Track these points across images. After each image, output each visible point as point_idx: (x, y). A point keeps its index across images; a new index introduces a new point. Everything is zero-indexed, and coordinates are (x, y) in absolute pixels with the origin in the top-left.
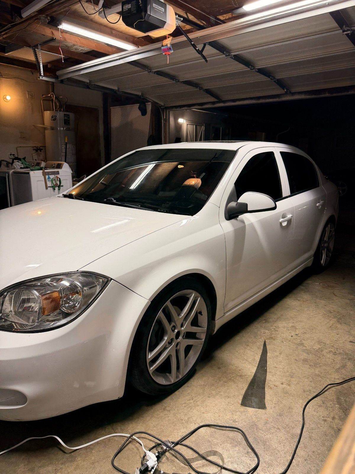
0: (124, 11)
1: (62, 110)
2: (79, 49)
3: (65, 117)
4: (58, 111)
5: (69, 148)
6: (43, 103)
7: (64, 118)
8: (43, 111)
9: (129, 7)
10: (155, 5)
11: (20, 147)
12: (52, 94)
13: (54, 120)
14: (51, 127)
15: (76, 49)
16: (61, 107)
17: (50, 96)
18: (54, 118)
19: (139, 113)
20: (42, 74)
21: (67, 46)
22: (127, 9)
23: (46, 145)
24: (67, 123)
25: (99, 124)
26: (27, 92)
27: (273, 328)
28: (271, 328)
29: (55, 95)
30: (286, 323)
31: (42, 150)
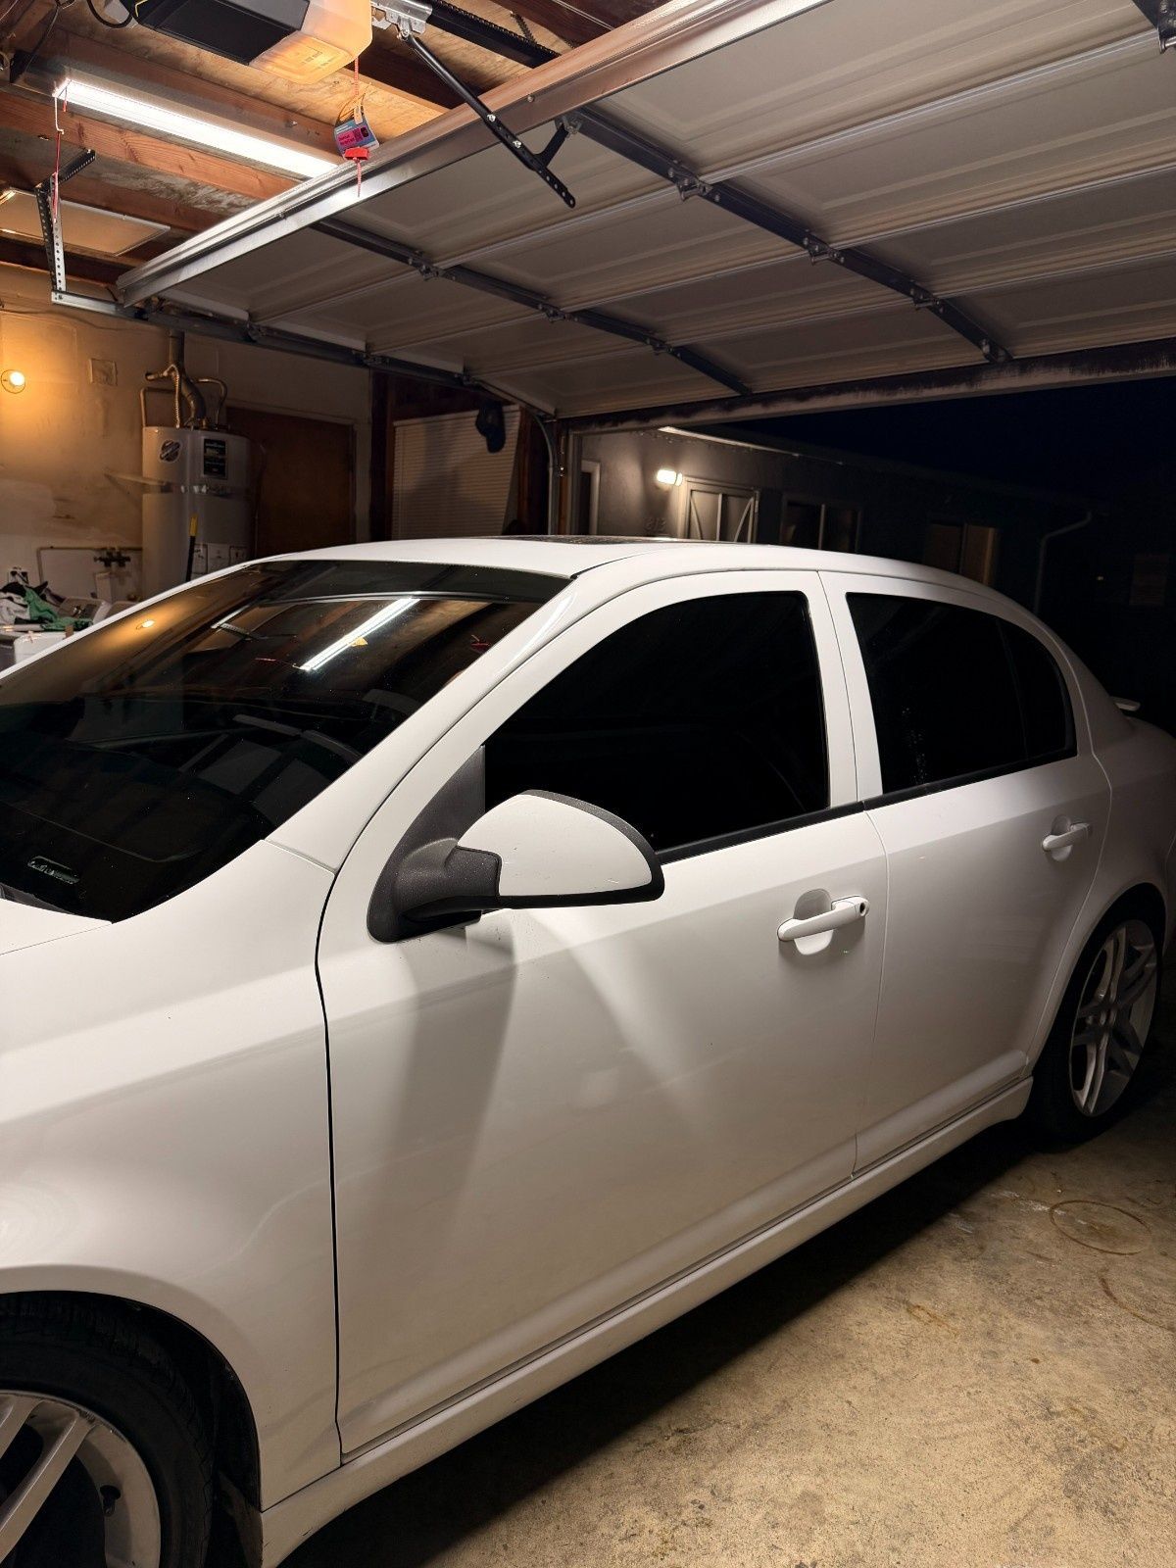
1: (204, 423)
2: (220, 202)
3: (208, 450)
4: (189, 427)
5: (219, 557)
6: (145, 400)
7: (205, 451)
8: (142, 427)
11: (52, 547)
12: (173, 370)
13: (168, 458)
14: (160, 482)
16: (202, 411)
17: (169, 377)
18: (171, 452)
19: (481, 442)
20: (62, 285)
21: (173, 191)
23: (145, 546)
24: (215, 470)
25: (354, 478)
26: (90, 361)
27: (694, 1502)
28: (682, 1501)
29: (182, 371)
30: (782, 1471)
31: (127, 563)
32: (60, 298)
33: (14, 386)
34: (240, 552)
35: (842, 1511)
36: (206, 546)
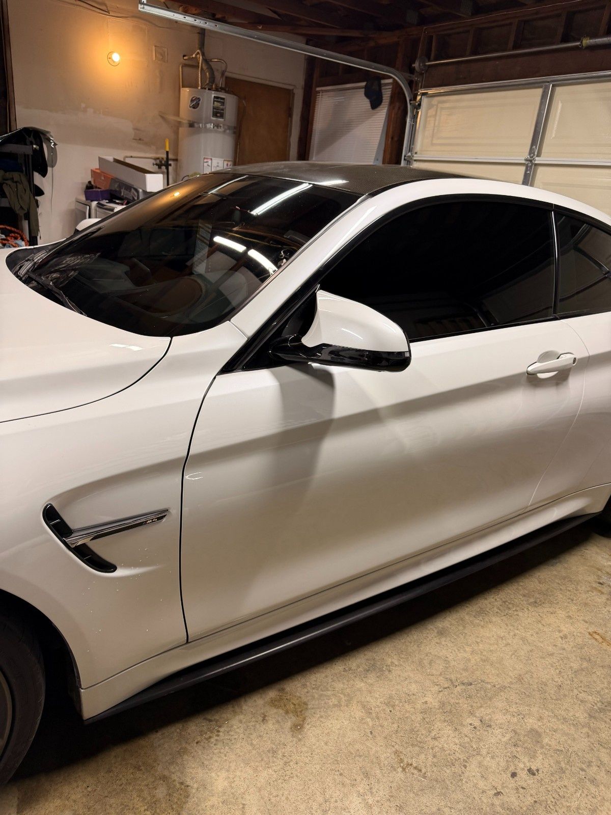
1: (214, 87)
3: (215, 103)
4: (205, 89)
5: (218, 166)
6: (182, 71)
7: (214, 103)
8: (180, 88)
11: (131, 157)
12: (198, 53)
13: (194, 107)
14: (190, 121)
16: (213, 79)
17: (196, 57)
18: (195, 103)
20: (144, 1)
23: (179, 158)
24: (218, 115)
25: (291, 121)
26: (154, 47)
27: (471, 724)
28: (465, 723)
29: (203, 55)
30: (519, 715)
32: (143, 8)
33: (114, 62)
34: (229, 163)
35: (553, 743)
36: (211, 159)
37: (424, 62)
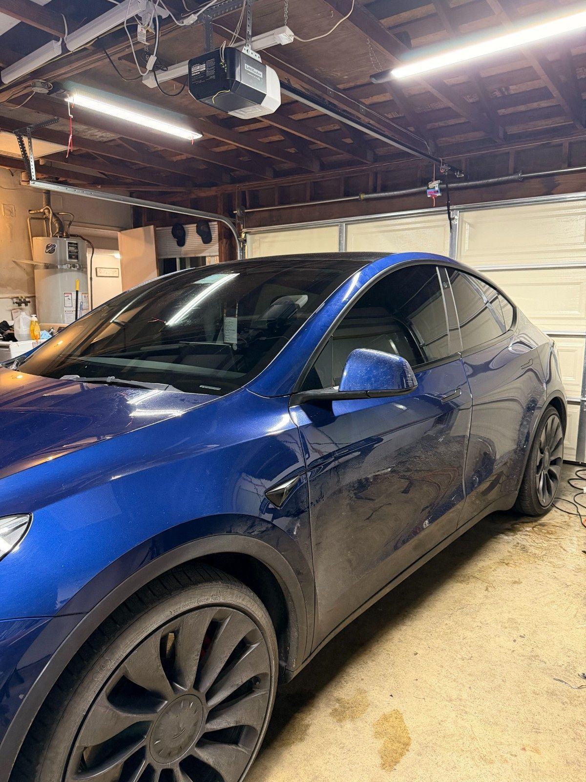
0: (192, 75)
1: (65, 234)
2: (96, 136)
3: (70, 247)
4: (57, 236)
6: (30, 223)
8: (31, 238)
9: (202, 70)
10: (248, 66)
12: (47, 209)
13: (50, 252)
14: (45, 264)
15: (91, 136)
16: (62, 229)
17: (44, 212)
18: (51, 249)
19: (199, 239)
20: (34, 177)
21: (76, 131)
22: (199, 73)
23: (36, 295)
24: (73, 257)
26: (2, 205)
29: (52, 210)
31: (28, 304)
32: (34, 183)
36: (71, 294)
37: (243, 210)
